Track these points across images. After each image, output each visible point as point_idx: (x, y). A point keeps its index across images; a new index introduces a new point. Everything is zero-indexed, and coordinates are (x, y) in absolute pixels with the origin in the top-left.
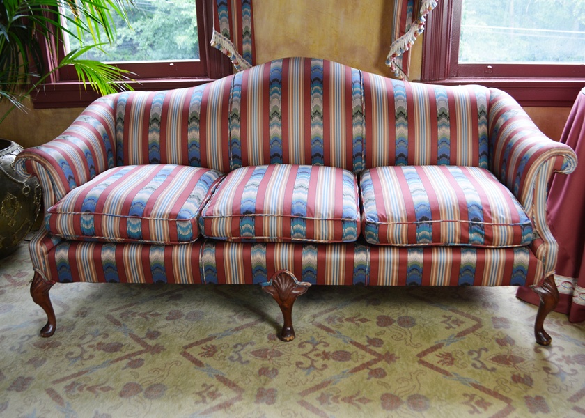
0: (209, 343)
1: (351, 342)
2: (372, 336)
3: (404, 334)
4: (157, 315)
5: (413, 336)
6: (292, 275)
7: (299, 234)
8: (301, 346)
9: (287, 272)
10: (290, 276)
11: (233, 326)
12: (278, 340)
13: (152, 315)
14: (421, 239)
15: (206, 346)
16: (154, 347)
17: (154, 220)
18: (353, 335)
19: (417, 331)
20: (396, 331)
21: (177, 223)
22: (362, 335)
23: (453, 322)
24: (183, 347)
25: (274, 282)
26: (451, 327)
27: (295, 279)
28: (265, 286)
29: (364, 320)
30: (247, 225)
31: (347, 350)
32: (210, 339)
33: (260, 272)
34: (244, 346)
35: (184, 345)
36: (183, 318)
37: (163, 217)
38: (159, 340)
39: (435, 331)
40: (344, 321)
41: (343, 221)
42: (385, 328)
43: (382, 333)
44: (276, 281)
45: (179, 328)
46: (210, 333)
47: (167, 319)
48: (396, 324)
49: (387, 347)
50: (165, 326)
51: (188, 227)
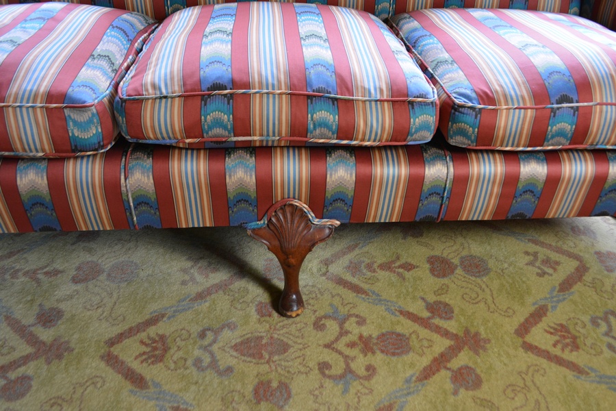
0: (152, 331)
1: (401, 312)
2: (432, 298)
3: (478, 290)
4: (56, 272)
5: (494, 293)
6: (305, 207)
7: (325, 131)
8: (318, 325)
9: (296, 203)
10: (301, 210)
11: (193, 289)
12: (275, 314)
13: (46, 273)
14: (553, 137)
15: (149, 338)
16: (51, 346)
17: (14, 108)
18: (398, 297)
19: (496, 284)
20: (464, 284)
21: (67, 112)
22: (414, 298)
23: (543, 262)
24: (106, 342)
25: (270, 221)
26: (544, 273)
27: (311, 215)
28: (253, 230)
29: (409, 267)
30: (217, 114)
31: (399, 329)
32: (153, 321)
33: (243, 205)
34: (217, 332)
35: (107, 337)
36: (103, 277)
37: (35, 101)
38: (60, 329)
39: (524, 282)
40: (378, 270)
41: (411, 103)
42: (445, 281)
43: (443, 290)
44: (273, 219)
45: (96, 300)
46: (154, 307)
47: (75, 280)
48: (459, 271)
49: (462, 319)
50: (71, 297)
51: (90, 121)
